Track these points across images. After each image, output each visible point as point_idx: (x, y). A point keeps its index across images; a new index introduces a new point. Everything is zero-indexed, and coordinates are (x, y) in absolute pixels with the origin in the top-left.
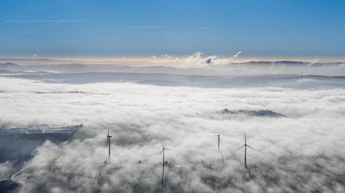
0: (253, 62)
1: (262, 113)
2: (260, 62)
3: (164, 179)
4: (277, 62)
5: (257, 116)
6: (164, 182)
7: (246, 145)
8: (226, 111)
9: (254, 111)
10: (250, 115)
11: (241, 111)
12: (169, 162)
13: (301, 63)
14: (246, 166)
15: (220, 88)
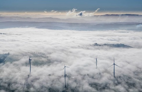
0: (107, 15)
1: (118, 46)
2: (112, 15)
3: (66, 85)
4: (122, 15)
5: (115, 47)
6: (66, 86)
7: (114, 64)
8: (96, 44)
9: (113, 45)
10: (111, 47)
11: (105, 45)
12: (67, 75)
13: (138, 15)
14: (114, 77)
15: (89, 31)
